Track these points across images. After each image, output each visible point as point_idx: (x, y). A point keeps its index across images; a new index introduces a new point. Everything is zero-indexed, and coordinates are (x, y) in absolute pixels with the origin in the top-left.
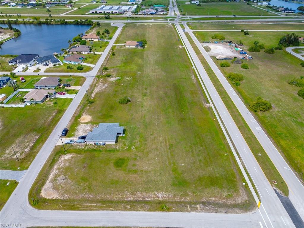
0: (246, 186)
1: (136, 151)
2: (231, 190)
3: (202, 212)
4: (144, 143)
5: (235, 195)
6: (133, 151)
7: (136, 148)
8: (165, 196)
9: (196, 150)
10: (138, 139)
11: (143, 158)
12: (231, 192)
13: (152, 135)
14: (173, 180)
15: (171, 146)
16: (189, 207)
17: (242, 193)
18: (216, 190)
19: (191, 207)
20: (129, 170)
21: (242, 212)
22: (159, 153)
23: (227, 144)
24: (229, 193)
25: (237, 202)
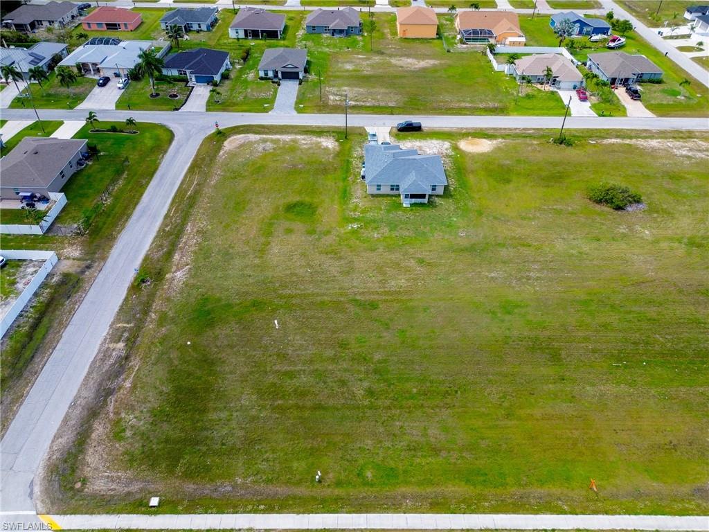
0: (140, 506)
1: (343, 232)
2: (138, 442)
3: (99, 350)
5: (117, 449)
7: (354, 232)
8: (175, 282)
9: (346, 370)
10: (394, 234)
11: (314, 245)
12: (130, 440)
13: (421, 261)
14: (219, 300)
16: (125, 325)
17: (119, 478)
18: (152, 396)
19: (125, 329)
21: (51, 453)
22: (335, 277)
24: (128, 433)
25: (91, 450)
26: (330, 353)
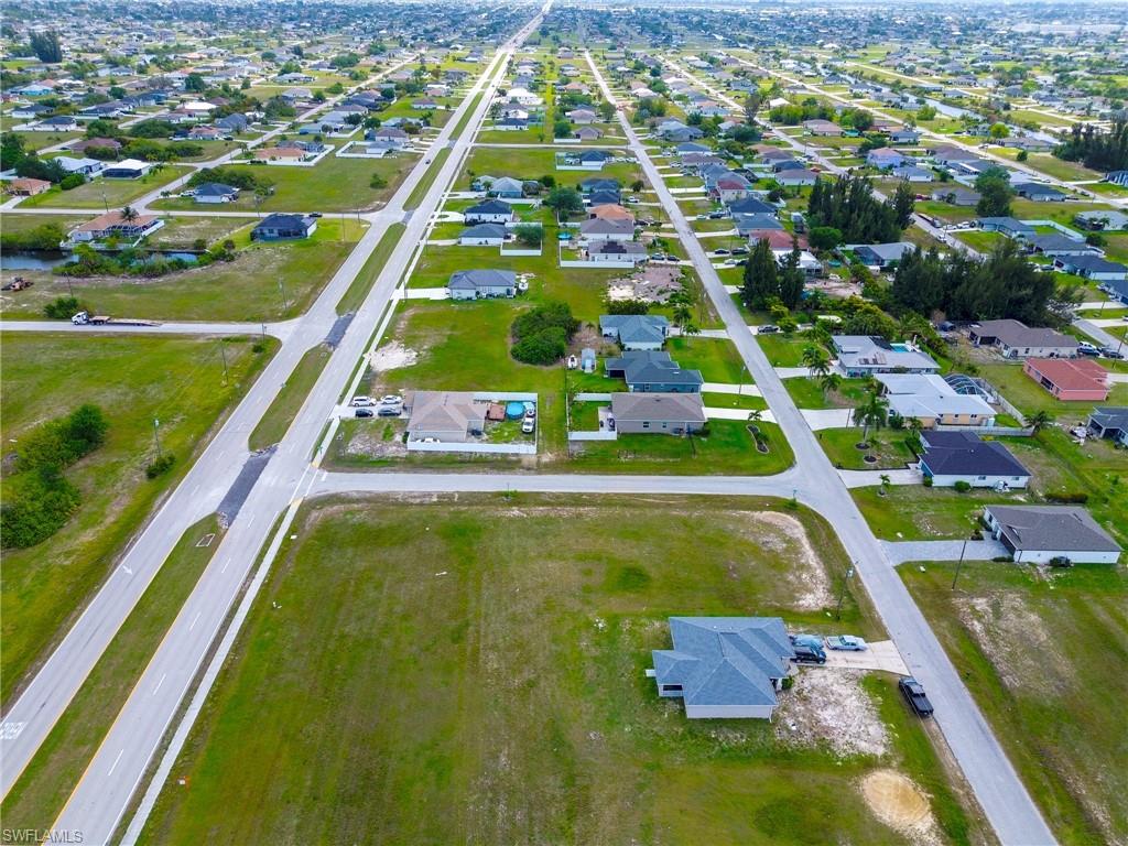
0: (292, 531)
2: (341, 522)
3: (432, 492)
4: (562, 645)
5: (338, 515)
6: (601, 615)
7: (589, 624)
8: (505, 512)
9: (374, 620)
12: (343, 518)
14: (478, 538)
15: (458, 636)
16: (457, 498)
17: (317, 520)
19: (452, 498)
20: (600, 559)
21: (346, 492)
22: (507, 609)
23: (237, 648)
24: (349, 517)
25: (342, 506)
26: (398, 608)
